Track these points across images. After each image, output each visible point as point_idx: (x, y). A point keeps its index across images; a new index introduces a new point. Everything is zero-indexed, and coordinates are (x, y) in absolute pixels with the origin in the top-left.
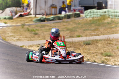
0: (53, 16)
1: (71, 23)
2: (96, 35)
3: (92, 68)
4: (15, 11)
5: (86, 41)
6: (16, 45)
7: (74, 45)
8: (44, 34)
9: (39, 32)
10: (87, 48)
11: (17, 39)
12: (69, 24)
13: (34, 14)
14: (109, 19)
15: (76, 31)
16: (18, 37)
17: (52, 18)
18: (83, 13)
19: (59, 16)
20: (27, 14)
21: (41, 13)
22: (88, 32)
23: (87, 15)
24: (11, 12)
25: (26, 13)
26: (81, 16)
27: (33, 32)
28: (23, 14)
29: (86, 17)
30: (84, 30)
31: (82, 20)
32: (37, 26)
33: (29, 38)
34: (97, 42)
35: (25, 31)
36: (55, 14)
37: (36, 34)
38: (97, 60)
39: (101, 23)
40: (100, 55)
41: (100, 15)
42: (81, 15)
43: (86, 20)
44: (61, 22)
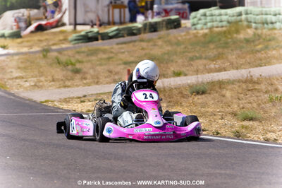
0: (115, 28)
1: (160, 43)
2: (219, 70)
3: (211, 150)
4: (25, 17)
5: (196, 85)
6: (30, 100)
7: (167, 94)
8: (95, 71)
9: (85, 67)
10: (199, 101)
11: (33, 84)
12: (155, 45)
13: (70, 24)
14: (250, 32)
15: (172, 61)
16: (35, 79)
17: (115, 33)
18: (186, 18)
19: (130, 27)
20: (54, 24)
21: (87, 21)
22: (199, 64)
23: (195, 22)
24: (17, 20)
25: (51, 21)
26: (183, 26)
27: (70, 67)
28: (46, 24)
29: (193, 27)
30: (192, 59)
31: (185, 35)
32: (78, 52)
33: (61, 82)
34: (223, 86)
35: (51, 65)
36: (121, 23)
37: (77, 71)
38: (222, 131)
39: (230, 40)
40: (229, 117)
41: (229, 22)
42: (183, 22)
43: (194, 34)
44: (135, 41)
